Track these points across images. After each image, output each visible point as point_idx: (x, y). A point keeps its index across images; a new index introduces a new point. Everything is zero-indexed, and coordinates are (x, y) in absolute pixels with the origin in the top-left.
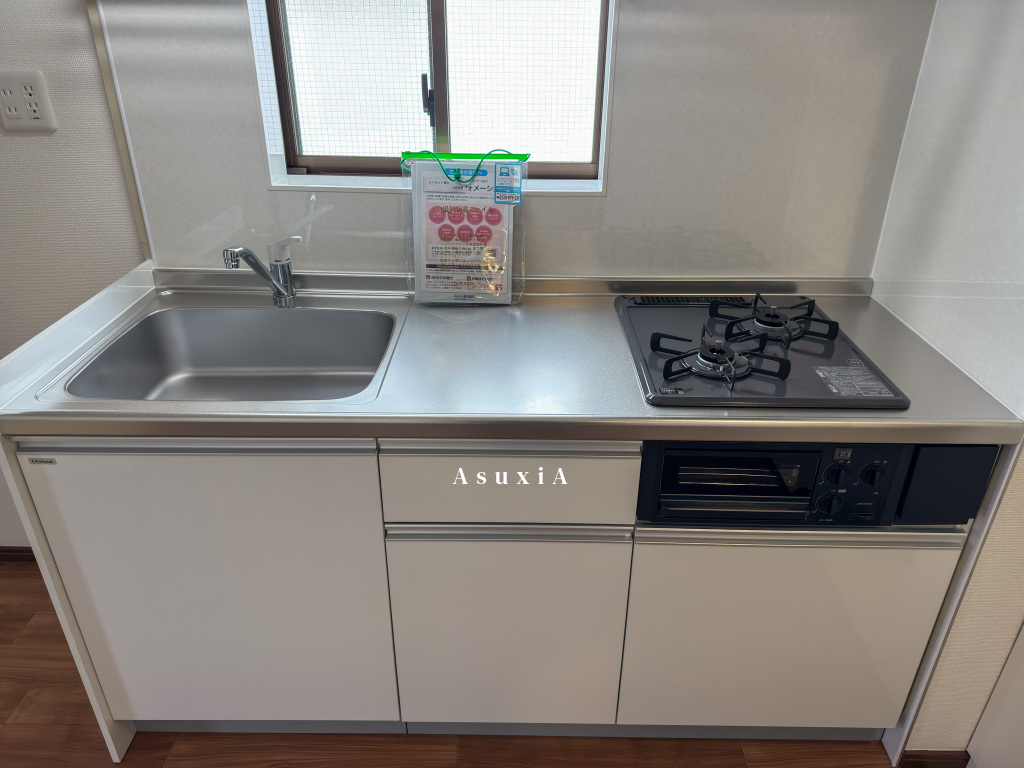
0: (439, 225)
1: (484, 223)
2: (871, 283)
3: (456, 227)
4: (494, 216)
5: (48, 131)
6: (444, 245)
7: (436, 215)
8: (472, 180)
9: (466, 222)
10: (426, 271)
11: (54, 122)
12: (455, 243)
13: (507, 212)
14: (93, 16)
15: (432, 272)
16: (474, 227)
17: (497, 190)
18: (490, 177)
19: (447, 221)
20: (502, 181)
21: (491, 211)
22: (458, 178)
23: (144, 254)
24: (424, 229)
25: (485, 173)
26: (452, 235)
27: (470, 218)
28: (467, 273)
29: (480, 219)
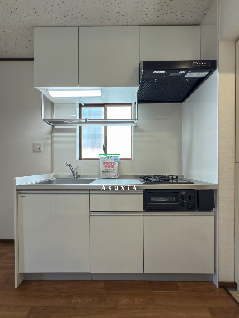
0: (104, 165)
1: (112, 165)
2: (183, 175)
3: (107, 165)
4: (114, 164)
5: (41, 152)
6: (105, 168)
7: (104, 163)
8: (111, 158)
9: (109, 164)
10: (102, 172)
11: (42, 151)
12: (107, 168)
13: (117, 163)
14: (52, 134)
15: (103, 173)
16: (111, 165)
17: (115, 159)
18: (114, 158)
19: (106, 164)
20: (116, 158)
21: (114, 163)
22: (108, 158)
23: (52, 172)
24: (102, 166)
25: (113, 157)
26: (107, 166)
27: (110, 164)
28: (109, 173)
29: (112, 164)
